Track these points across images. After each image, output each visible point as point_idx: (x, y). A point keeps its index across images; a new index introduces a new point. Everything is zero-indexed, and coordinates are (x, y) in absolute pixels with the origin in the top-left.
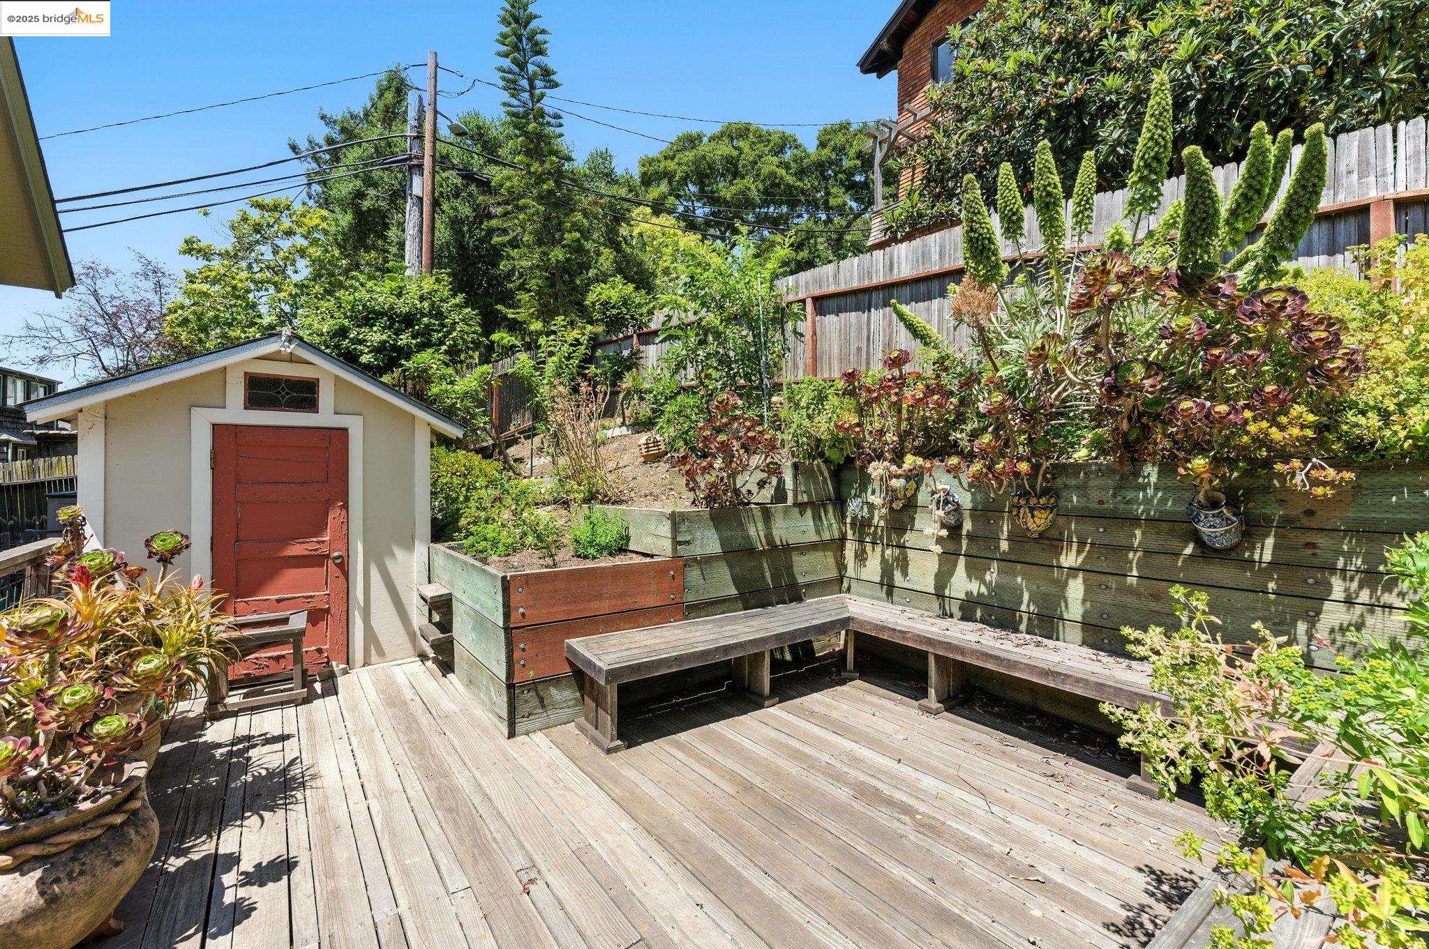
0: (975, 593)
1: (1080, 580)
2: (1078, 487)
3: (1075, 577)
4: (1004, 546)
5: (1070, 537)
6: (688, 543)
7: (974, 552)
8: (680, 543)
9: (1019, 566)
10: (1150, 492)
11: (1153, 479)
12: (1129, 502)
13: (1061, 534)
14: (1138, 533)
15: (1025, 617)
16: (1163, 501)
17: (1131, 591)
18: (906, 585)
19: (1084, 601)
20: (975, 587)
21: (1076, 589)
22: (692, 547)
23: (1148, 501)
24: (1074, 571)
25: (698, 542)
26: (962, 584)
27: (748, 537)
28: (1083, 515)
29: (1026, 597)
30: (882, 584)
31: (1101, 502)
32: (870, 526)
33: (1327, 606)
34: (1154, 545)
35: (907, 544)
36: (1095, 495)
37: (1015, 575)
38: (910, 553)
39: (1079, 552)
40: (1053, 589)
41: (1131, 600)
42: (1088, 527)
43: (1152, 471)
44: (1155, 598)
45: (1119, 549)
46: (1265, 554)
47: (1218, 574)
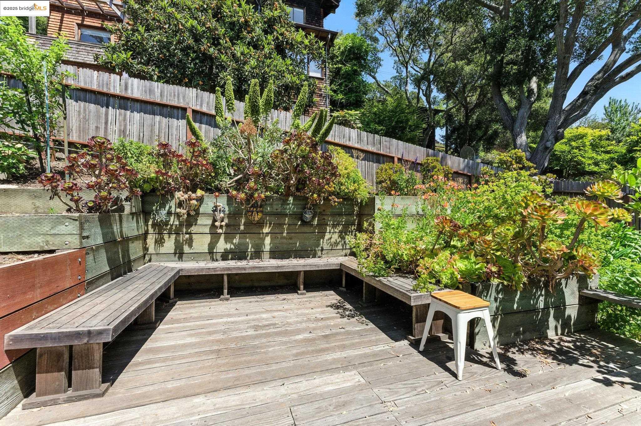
0: (229, 248)
1: (269, 237)
2: (269, 204)
3: (268, 236)
4: (242, 228)
5: (267, 222)
6: (88, 237)
7: (229, 232)
8: (84, 238)
9: (248, 235)
10: (290, 206)
11: (292, 202)
12: (285, 209)
13: (264, 221)
14: (287, 219)
15: (250, 254)
16: (294, 208)
17: (284, 238)
18: (191, 251)
19: (270, 244)
20: (228, 246)
21: (268, 240)
22: (89, 240)
23: (290, 209)
24: (267, 234)
25: (92, 237)
26: (222, 245)
27: (113, 233)
28: (271, 214)
29: (250, 246)
30: (175, 253)
31: (277, 209)
32: (167, 225)
33: (326, 234)
34: (291, 223)
35: (192, 232)
36: (275, 207)
37: (246, 239)
38: (194, 236)
39: (269, 227)
40: (260, 242)
41: (285, 241)
42: (273, 218)
43: (291, 199)
44: (291, 239)
45: (281, 225)
46: (315, 222)
47: (306, 229)
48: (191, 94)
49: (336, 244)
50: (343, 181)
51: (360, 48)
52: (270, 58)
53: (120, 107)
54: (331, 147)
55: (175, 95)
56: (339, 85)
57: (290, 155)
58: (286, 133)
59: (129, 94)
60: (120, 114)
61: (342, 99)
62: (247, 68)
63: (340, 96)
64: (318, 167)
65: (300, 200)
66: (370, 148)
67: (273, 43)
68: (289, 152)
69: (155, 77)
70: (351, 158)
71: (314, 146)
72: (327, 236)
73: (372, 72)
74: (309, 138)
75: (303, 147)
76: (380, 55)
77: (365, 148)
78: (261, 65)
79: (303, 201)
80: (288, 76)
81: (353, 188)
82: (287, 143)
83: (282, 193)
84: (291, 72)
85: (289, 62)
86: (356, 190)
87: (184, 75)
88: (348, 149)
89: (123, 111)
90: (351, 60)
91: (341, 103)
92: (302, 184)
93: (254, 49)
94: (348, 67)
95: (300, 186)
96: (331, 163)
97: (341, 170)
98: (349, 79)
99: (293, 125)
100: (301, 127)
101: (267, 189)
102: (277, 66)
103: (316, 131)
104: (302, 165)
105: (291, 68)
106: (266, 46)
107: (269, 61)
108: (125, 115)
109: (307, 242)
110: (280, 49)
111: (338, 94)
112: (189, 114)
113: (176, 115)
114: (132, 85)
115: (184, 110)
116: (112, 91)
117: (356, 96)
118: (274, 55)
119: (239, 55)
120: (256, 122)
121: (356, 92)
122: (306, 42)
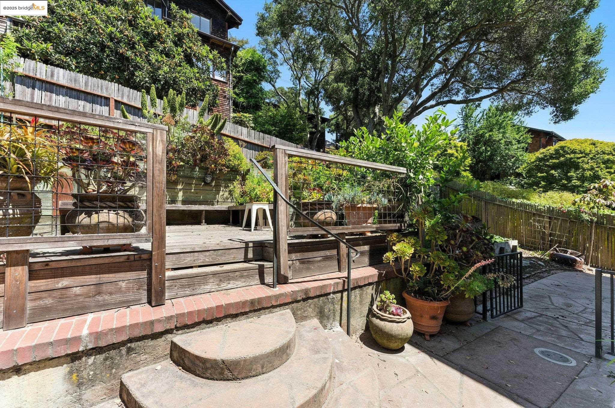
2: (182, 170)
3: (181, 191)
5: (180, 182)
10: (197, 172)
12: (193, 174)
13: (178, 181)
14: (194, 180)
16: (199, 174)
19: (182, 196)
21: (181, 194)
23: (196, 174)
24: (180, 189)
28: (183, 177)
31: (187, 174)
34: (197, 183)
36: (186, 172)
39: (182, 185)
40: (175, 194)
41: (192, 194)
42: (184, 179)
43: (197, 169)
44: (197, 193)
45: (191, 184)
46: (213, 184)
47: (207, 188)
48: (113, 87)
49: (227, 198)
50: (231, 159)
51: (259, 61)
52: (180, 66)
53: (46, 90)
54: (225, 138)
55: (98, 86)
56: (241, 90)
57: (197, 140)
58: (193, 126)
59: (55, 80)
60: (45, 95)
61: (243, 103)
62: (160, 72)
63: (242, 100)
64: (215, 149)
65: (203, 169)
66: (256, 142)
67: (183, 54)
68: (196, 138)
69: (74, 67)
70: (237, 146)
71: (212, 136)
72: (221, 193)
73: (271, 81)
74: (209, 130)
75: (205, 135)
76: (279, 68)
77: (253, 141)
78: (173, 70)
79: (205, 170)
80: (195, 82)
81: (237, 163)
82: (195, 132)
83: (191, 164)
84: (197, 79)
85: (196, 70)
86: (239, 165)
87: (100, 68)
88: (236, 140)
89: (49, 93)
90: (251, 70)
91: (242, 106)
92: (204, 158)
93: (166, 57)
94: (248, 77)
95: (203, 159)
96: (223, 147)
97: (230, 152)
98: (249, 86)
99: (199, 121)
100: (204, 123)
101: (182, 160)
102: (186, 73)
103: (214, 126)
104: (204, 146)
105: (197, 75)
106: (176, 56)
107: (179, 68)
108: (51, 97)
109: (208, 197)
110: (188, 59)
111: (240, 98)
112: (112, 103)
113: (99, 102)
114: (58, 73)
115: (107, 99)
116: (38, 76)
117: (256, 101)
118: (183, 64)
119: (154, 61)
120: (174, 116)
121: (256, 98)
122: (211, 56)
